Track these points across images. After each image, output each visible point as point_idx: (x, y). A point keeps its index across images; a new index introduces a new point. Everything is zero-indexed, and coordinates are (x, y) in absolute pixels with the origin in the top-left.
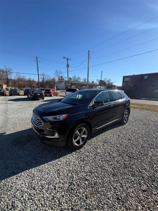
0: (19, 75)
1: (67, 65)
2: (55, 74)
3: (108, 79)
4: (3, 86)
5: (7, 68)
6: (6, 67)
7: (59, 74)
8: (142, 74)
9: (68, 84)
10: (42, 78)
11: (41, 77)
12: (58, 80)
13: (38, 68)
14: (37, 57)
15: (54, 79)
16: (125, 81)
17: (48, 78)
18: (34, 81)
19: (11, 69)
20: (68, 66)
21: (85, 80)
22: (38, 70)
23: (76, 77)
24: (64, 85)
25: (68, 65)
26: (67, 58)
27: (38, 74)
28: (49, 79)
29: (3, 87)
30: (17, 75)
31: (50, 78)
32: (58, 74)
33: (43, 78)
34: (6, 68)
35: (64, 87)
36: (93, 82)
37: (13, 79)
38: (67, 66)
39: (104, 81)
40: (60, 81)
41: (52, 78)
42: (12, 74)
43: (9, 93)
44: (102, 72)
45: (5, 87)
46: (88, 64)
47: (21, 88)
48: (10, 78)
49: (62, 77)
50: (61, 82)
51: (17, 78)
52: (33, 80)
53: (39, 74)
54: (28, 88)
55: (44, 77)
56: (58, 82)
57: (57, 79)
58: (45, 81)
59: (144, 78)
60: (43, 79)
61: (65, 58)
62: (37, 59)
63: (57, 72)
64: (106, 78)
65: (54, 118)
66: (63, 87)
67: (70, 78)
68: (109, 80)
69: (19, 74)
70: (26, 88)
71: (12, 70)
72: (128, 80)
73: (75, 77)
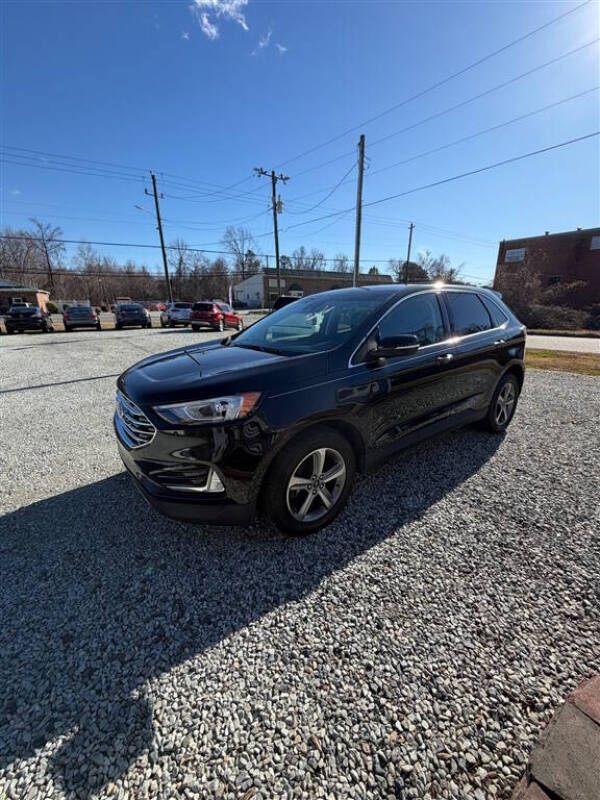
0: (90, 254)
1: (272, 205)
2: (222, 242)
3: (436, 256)
4: (36, 297)
5: (43, 227)
6: (40, 222)
7: (238, 242)
8: (583, 229)
9: (279, 282)
10: (177, 262)
11: (173, 256)
12: (237, 266)
13: (159, 219)
14: (153, 177)
15: (219, 265)
16: (507, 260)
17: (198, 260)
18: (145, 275)
19: (58, 229)
20: (277, 207)
21: (342, 262)
22: (160, 228)
23: (308, 253)
24: (262, 286)
25: (275, 204)
26: (273, 173)
27: (163, 247)
28: (201, 263)
29: (39, 301)
30: (82, 254)
31: (207, 261)
32: (237, 245)
33: (181, 261)
34: (40, 226)
35: (262, 295)
36: (373, 270)
37: (68, 268)
38: (275, 209)
39: (420, 267)
40: (246, 270)
41: (213, 258)
42: (64, 249)
43: (65, 322)
44: (412, 228)
45: (43, 299)
46: (360, 193)
47: (103, 304)
48: (58, 267)
49: (250, 254)
50: (250, 274)
51: (83, 265)
52: (141, 269)
53: (166, 244)
54: (126, 303)
55: (184, 258)
56: (235, 274)
57: (231, 264)
58: (188, 272)
59: (589, 246)
60: (180, 264)
61: (264, 173)
62: (154, 183)
63: (229, 233)
64: (428, 254)
65: (201, 410)
66: (258, 294)
67: (283, 257)
68: (442, 259)
69: (89, 250)
70: (118, 302)
71: (61, 233)
72: (522, 259)
73: (302, 252)
